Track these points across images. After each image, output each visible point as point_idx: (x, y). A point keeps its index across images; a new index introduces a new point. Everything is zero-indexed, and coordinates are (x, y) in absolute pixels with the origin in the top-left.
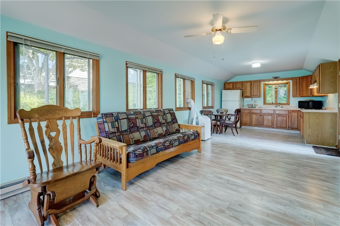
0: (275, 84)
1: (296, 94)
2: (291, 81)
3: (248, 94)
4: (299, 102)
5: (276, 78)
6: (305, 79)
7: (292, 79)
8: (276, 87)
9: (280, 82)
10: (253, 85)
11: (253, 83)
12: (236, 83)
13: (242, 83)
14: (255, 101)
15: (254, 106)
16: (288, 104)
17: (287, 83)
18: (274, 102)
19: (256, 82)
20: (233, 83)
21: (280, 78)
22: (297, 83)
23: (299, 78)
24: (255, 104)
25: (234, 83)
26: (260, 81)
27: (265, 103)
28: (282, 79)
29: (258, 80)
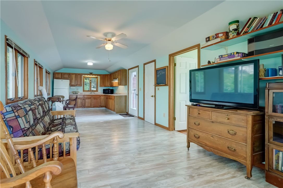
0: (90, 78)
1: (102, 85)
2: (99, 77)
3: (73, 83)
4: (104, 90)
5: (91, 74)
6: (106, 76)
7: (100, 75)
8: (91, 80)
9: (94, 76)
10: (77, 77)
11: (78, 76)
12: (65, 74)
13: (69, 74)
14: (77, 89)
15: (77, 93)
16: (97, 91)
17: (96, 78)
18: (89, 90)
19: (79, 75)
20: (62, 73)
21: (93, 74)
22: (102, 78)
23: (104, 75)
24: (78, 91)
25: (63, 74)
26: (82, 74)
27: (84, 91)
28: (95, 75)
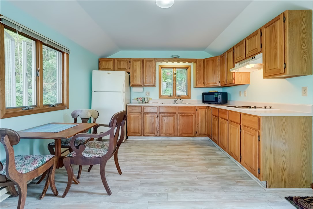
0: (173, 68)
1: (201, 83)
2: (192, 65)
3: (138, 81)
4: (204, 94)
5: (175, 59)
6: (211, 62)
7: (195, 61)
8: (175, 72)
9: (181, 64)
10: (146, 66)
11: (146, 63)
12: (120, 60)
13: (129, 61)
14: (148, 93)
15: (146, 101)
16: (188, 96)
17: (187, 68)
18: (172, 95)
19: (150, 61)
20: (114, 60)
21: (180, 58)
22: (201, 66)
23: (204, 60)
24: (149, 97)
25: (116, 61)
26: (155, 60)
27: (160, 96)
28: (184, 60)
29: (153, 59)
